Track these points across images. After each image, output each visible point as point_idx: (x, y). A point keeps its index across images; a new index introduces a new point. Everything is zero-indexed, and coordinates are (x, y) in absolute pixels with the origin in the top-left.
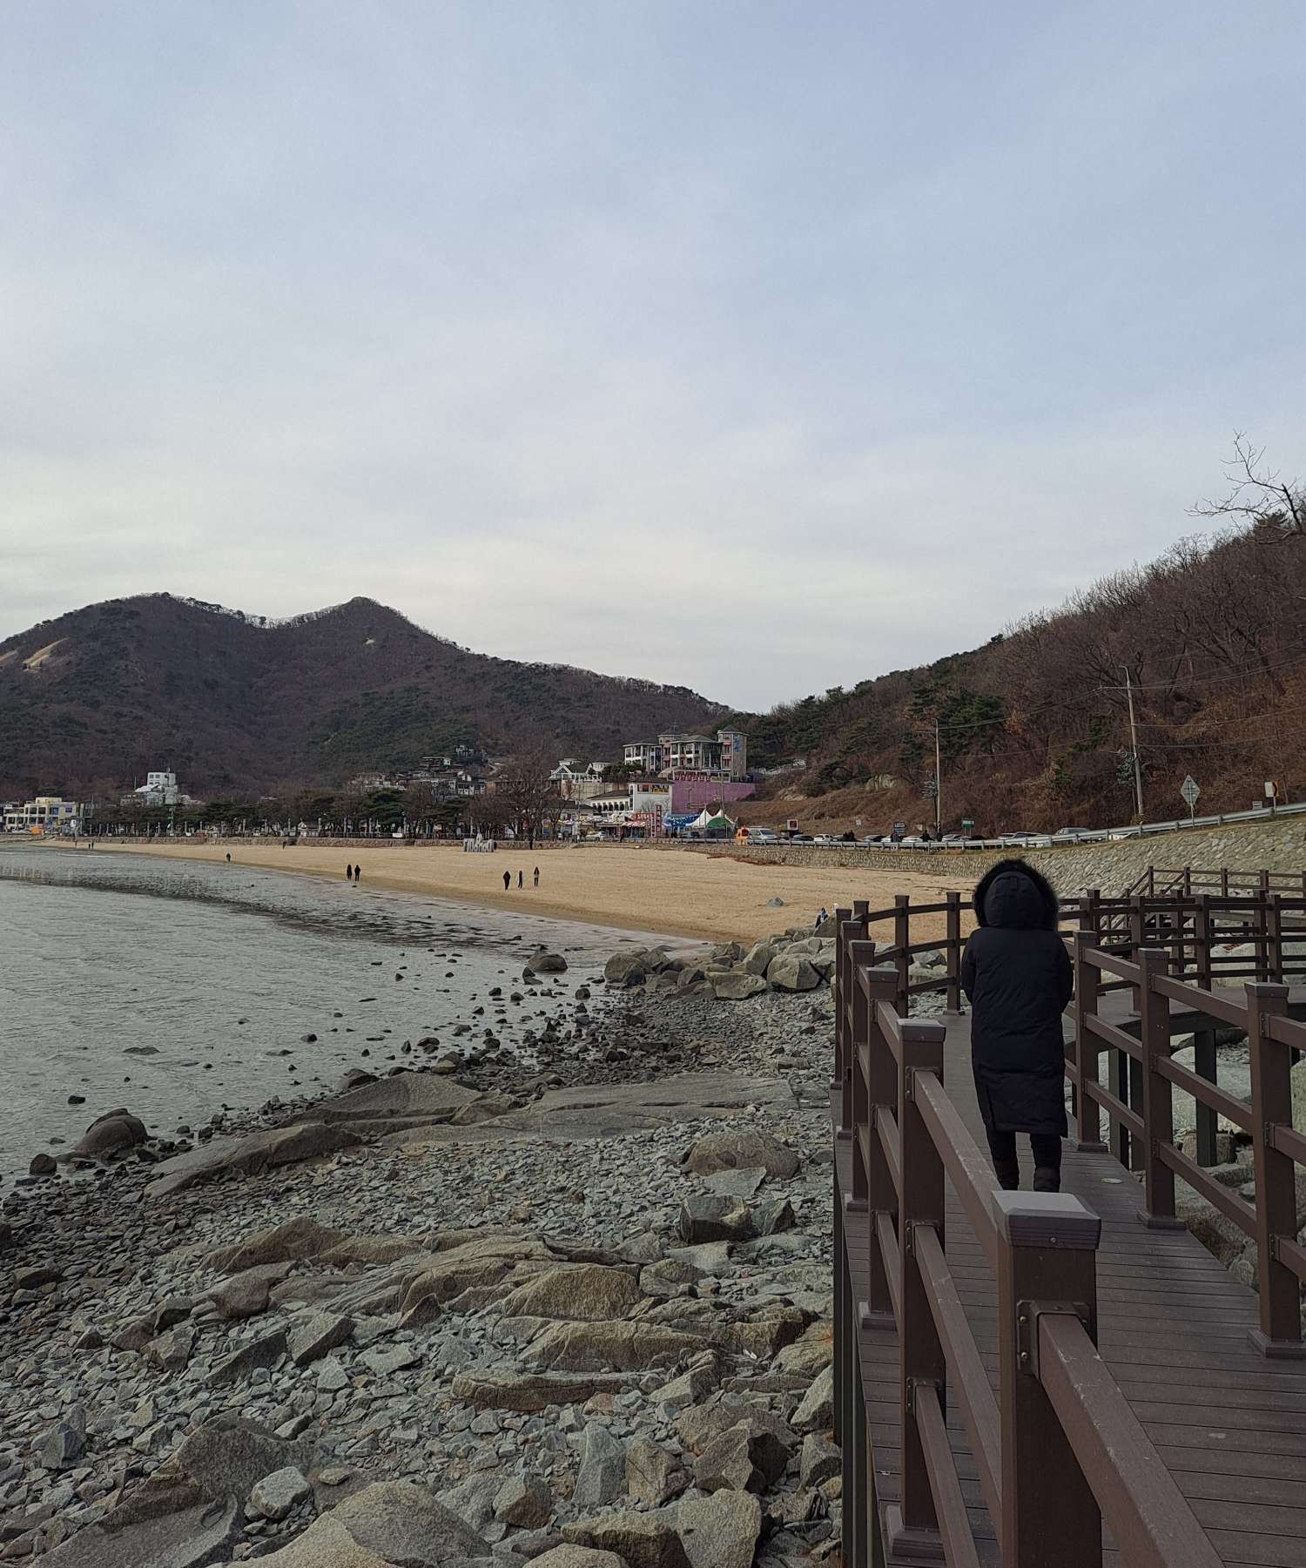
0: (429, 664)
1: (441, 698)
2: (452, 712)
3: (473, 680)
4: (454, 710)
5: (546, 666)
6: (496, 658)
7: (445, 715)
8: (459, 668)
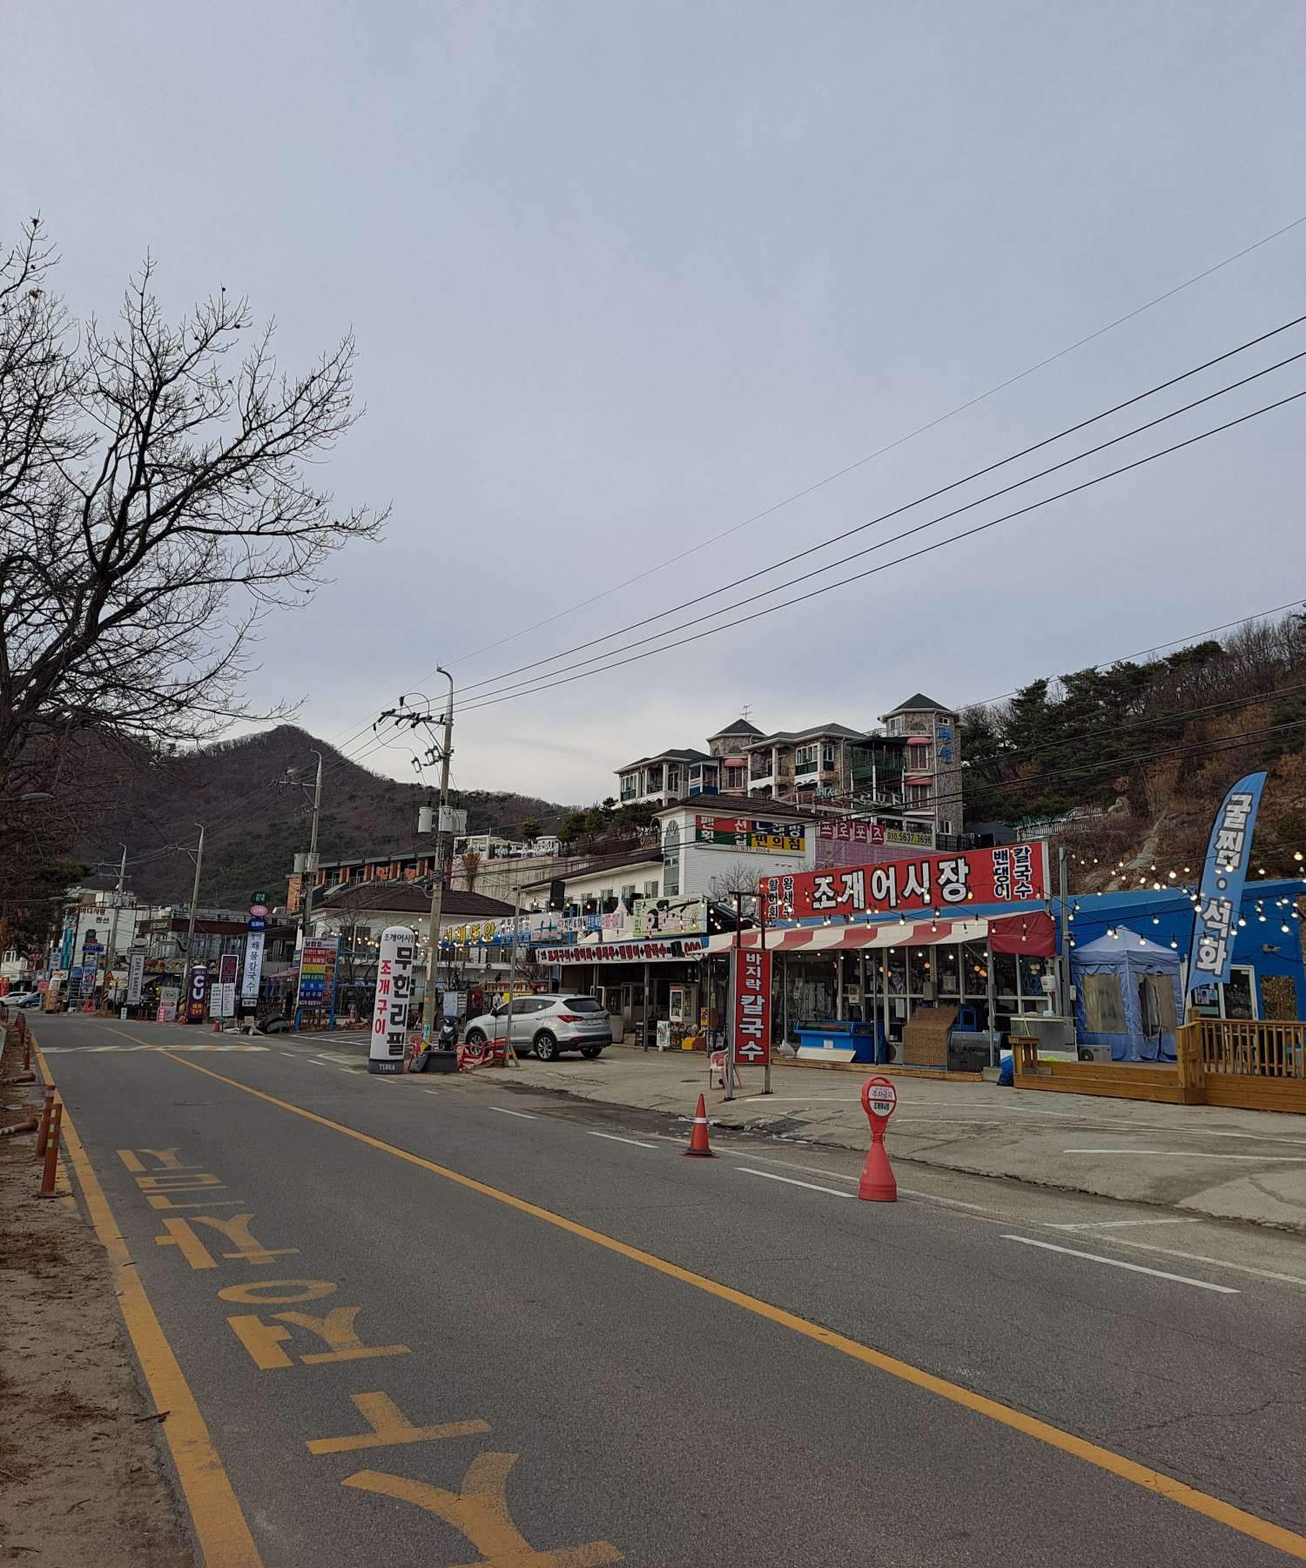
0: (354, 794)
1: (359, 828)
2: (370, 843)
3: (401, 810)
4: (373, 840)
5: (488, 793)
6: (430, 787)
7: (360, 847)
8: (387, 797)
